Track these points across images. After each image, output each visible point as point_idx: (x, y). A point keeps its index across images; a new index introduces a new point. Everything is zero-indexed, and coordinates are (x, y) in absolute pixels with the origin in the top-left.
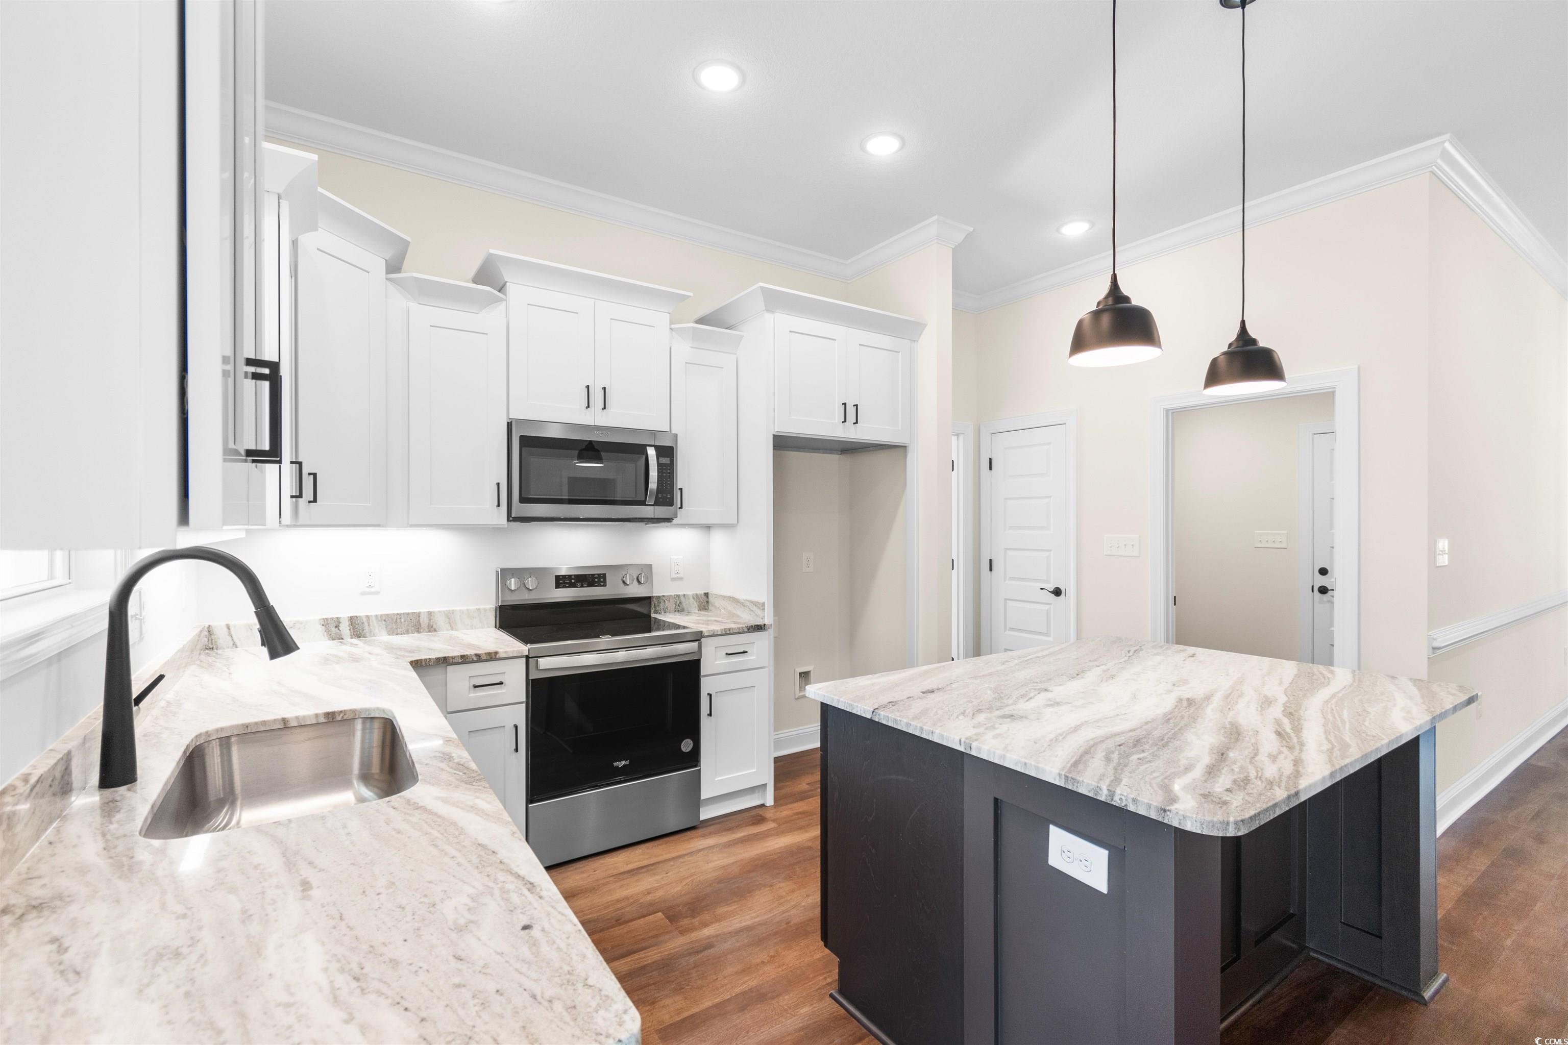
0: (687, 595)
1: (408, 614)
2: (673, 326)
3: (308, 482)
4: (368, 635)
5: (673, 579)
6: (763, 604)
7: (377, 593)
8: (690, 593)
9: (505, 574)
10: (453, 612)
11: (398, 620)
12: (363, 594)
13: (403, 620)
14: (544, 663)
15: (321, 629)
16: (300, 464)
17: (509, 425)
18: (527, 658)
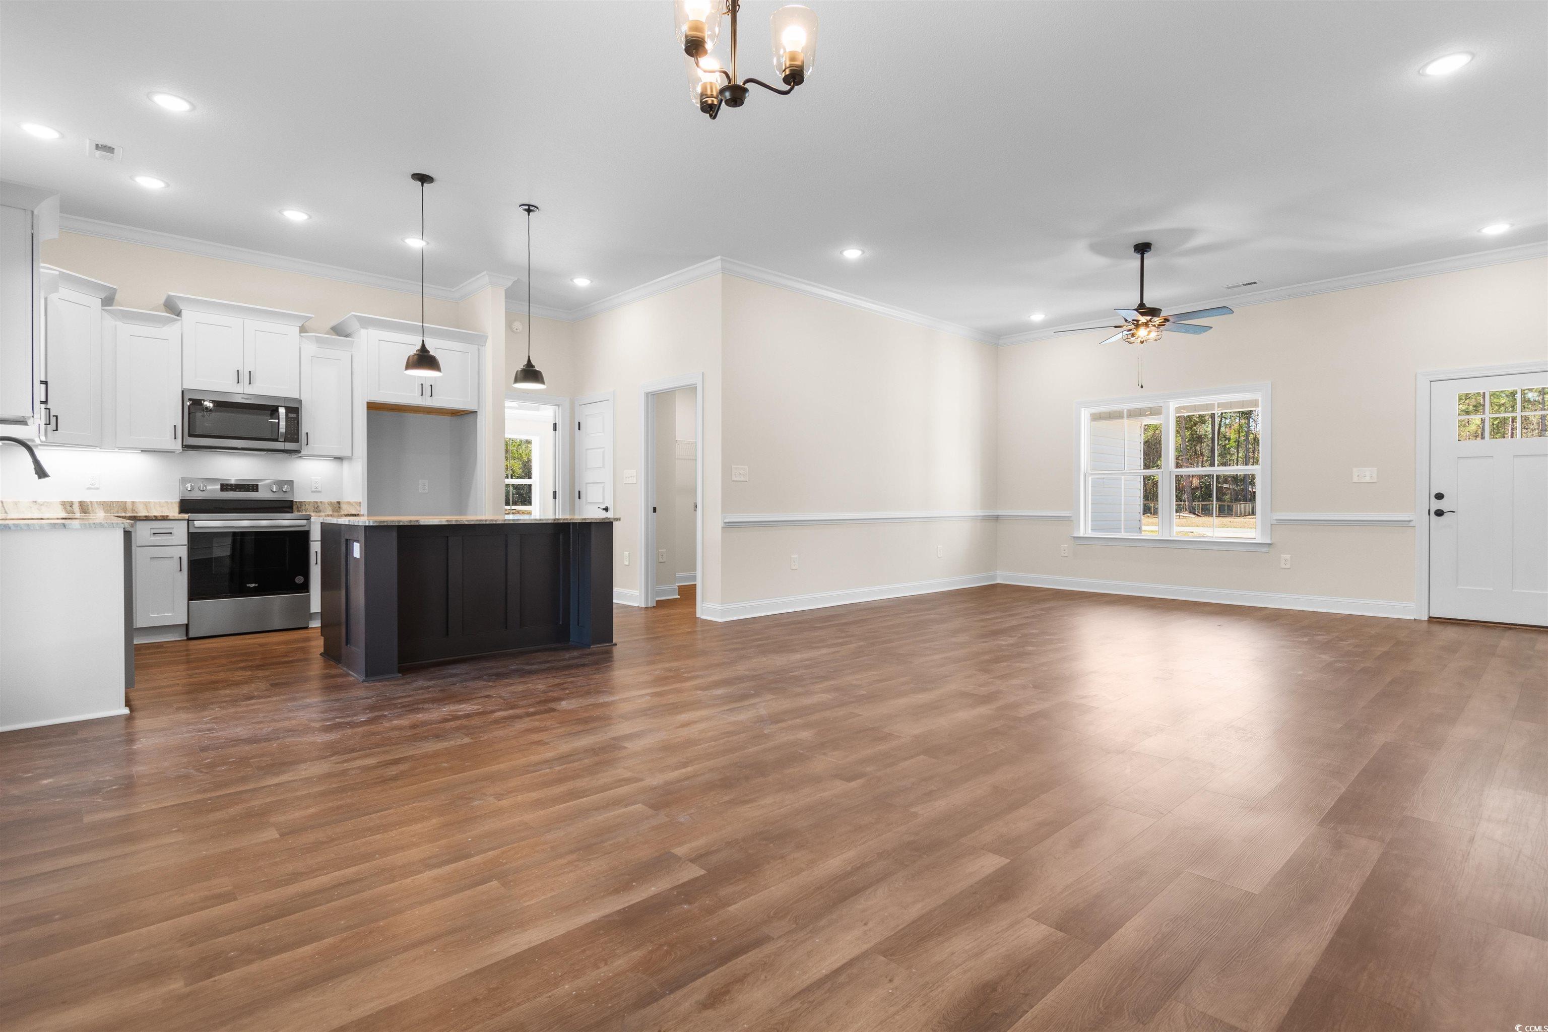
0: (324, 502)
1: (118, 502)
2: (302, 334)
3: (53, 420)
4: (91, 512)
5: (313, 492)
6: (360, 503)
7: (98, 489)
8: (326, 500)
9: (184, 480)
10: (149, 503)
11: (112, 505)
12: (88, 489)
13: (114, 505)
14: (197, 524)
15: (61, 507)
16: (49, 409)
17: (183, 392)
18: (188, 520)
